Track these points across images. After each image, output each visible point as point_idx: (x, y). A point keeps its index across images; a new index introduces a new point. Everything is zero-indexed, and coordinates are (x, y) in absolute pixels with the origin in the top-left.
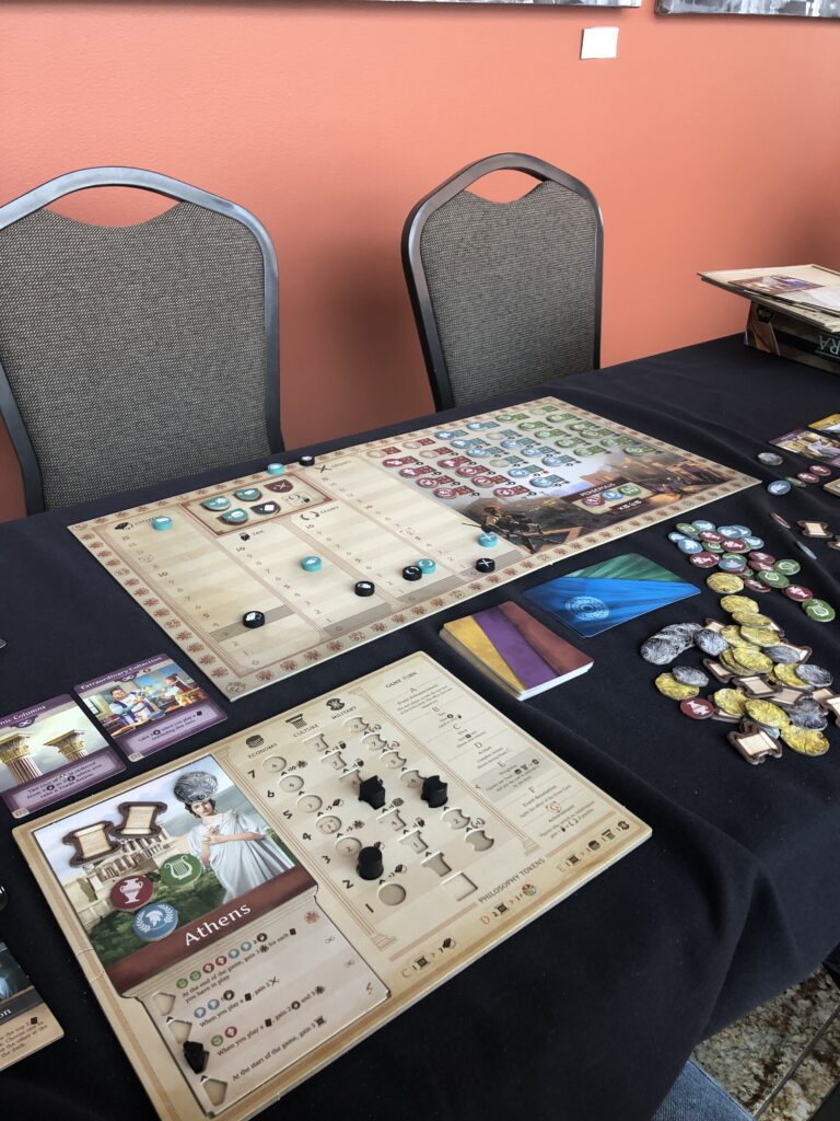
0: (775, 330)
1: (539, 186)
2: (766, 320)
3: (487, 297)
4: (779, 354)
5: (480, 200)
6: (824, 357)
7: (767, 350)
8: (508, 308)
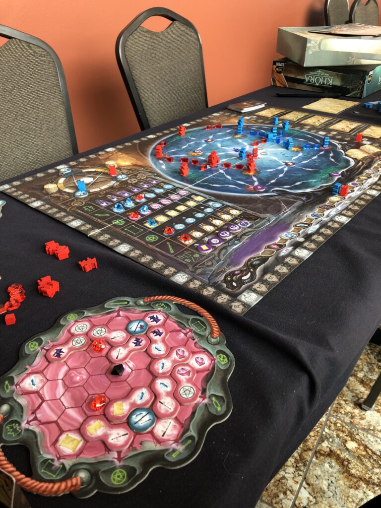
0: (285, 77)
1: (171, 24)
2: (280, 72)
3: (158, 77)
4: (288, 86)
5: (148, 31)
6: (308, 85)
7: (282, 86)
8: (167, 82)
